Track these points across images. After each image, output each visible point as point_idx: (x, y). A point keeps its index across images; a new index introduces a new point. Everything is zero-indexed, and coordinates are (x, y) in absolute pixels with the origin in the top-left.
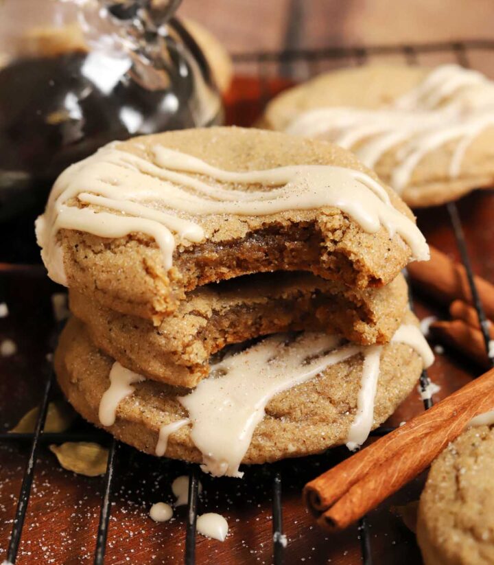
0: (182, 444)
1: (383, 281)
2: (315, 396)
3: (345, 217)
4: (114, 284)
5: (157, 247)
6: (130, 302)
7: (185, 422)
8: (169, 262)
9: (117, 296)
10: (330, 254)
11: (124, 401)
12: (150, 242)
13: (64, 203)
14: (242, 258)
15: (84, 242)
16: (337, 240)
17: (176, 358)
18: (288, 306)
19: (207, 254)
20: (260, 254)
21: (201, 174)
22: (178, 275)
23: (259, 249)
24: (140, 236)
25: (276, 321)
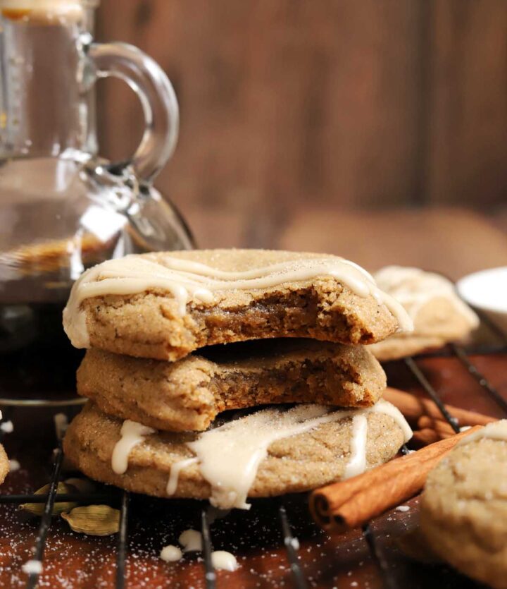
0: (192, 480)
1: (374, 335)
2: (312, 442)
3: (339, 283)
4: (134, 327)
5: (172, 297)
6: (148, 343)
7: (193, 461)
8: (183, 310)
9: (136, 340)
10: (325, 313)
11: (136, 447)
12: (166, 294)
14: (246, 323)
15: (105, 303)
16: (332, 300)
17: (185, 401)
18: (282, 377)
20: (263, 320)
22: (192, 322)
23: (262, 315)
24: (158, 291)
25: (270, 390)
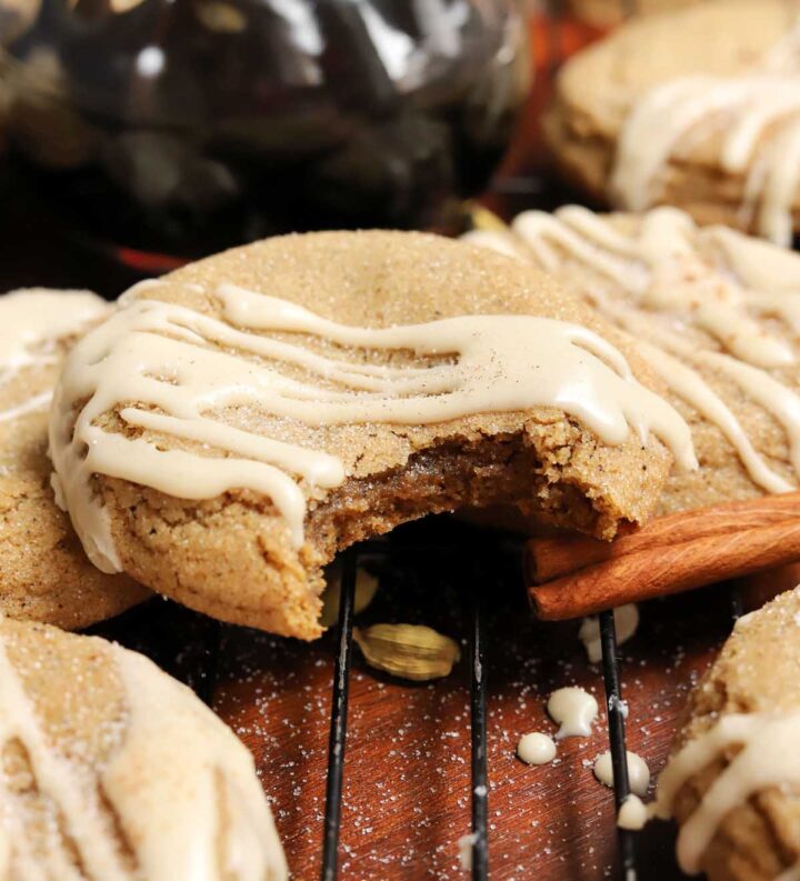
1: (640, 524)
3: (574, 424)
4: (212, 580)
5: (277, 514)
8: (299, 536)
9: (216, 599)
10: (551, 486)
12: (263, 505)
13: (93, 423)
14: (404, 497)
15: (144, 501)
16: (563, 463)
19: (351, 504)
20: (433, 489)
21: (306, 334)
22: (316, 556)
23: (431, 481)
24: (246, 495)
